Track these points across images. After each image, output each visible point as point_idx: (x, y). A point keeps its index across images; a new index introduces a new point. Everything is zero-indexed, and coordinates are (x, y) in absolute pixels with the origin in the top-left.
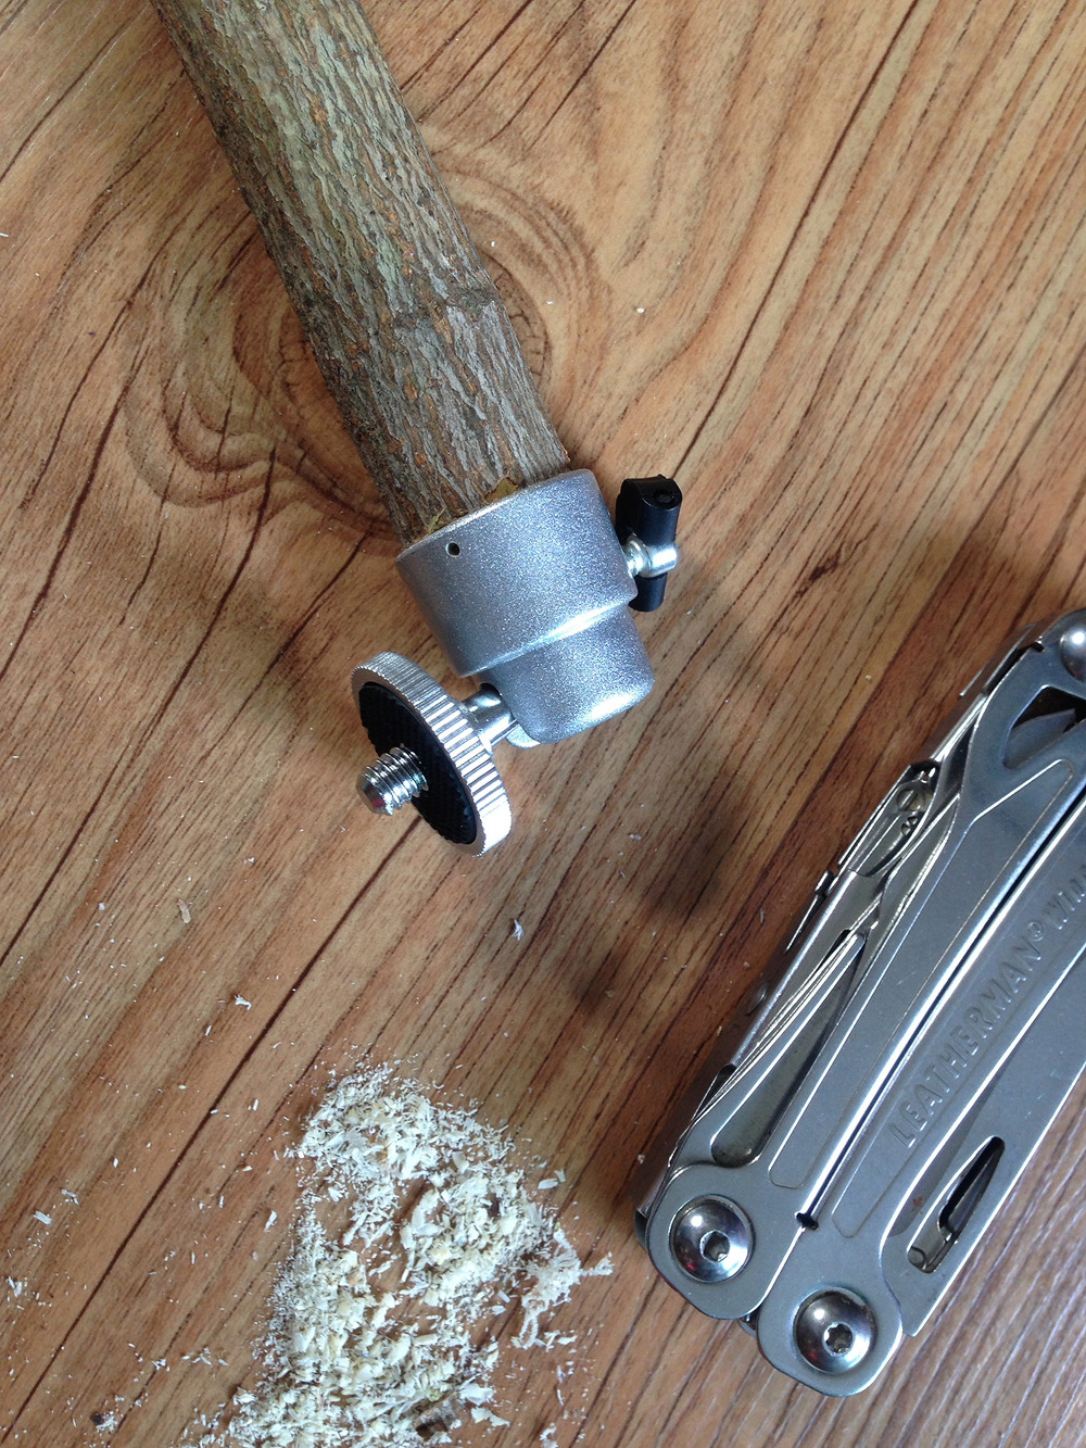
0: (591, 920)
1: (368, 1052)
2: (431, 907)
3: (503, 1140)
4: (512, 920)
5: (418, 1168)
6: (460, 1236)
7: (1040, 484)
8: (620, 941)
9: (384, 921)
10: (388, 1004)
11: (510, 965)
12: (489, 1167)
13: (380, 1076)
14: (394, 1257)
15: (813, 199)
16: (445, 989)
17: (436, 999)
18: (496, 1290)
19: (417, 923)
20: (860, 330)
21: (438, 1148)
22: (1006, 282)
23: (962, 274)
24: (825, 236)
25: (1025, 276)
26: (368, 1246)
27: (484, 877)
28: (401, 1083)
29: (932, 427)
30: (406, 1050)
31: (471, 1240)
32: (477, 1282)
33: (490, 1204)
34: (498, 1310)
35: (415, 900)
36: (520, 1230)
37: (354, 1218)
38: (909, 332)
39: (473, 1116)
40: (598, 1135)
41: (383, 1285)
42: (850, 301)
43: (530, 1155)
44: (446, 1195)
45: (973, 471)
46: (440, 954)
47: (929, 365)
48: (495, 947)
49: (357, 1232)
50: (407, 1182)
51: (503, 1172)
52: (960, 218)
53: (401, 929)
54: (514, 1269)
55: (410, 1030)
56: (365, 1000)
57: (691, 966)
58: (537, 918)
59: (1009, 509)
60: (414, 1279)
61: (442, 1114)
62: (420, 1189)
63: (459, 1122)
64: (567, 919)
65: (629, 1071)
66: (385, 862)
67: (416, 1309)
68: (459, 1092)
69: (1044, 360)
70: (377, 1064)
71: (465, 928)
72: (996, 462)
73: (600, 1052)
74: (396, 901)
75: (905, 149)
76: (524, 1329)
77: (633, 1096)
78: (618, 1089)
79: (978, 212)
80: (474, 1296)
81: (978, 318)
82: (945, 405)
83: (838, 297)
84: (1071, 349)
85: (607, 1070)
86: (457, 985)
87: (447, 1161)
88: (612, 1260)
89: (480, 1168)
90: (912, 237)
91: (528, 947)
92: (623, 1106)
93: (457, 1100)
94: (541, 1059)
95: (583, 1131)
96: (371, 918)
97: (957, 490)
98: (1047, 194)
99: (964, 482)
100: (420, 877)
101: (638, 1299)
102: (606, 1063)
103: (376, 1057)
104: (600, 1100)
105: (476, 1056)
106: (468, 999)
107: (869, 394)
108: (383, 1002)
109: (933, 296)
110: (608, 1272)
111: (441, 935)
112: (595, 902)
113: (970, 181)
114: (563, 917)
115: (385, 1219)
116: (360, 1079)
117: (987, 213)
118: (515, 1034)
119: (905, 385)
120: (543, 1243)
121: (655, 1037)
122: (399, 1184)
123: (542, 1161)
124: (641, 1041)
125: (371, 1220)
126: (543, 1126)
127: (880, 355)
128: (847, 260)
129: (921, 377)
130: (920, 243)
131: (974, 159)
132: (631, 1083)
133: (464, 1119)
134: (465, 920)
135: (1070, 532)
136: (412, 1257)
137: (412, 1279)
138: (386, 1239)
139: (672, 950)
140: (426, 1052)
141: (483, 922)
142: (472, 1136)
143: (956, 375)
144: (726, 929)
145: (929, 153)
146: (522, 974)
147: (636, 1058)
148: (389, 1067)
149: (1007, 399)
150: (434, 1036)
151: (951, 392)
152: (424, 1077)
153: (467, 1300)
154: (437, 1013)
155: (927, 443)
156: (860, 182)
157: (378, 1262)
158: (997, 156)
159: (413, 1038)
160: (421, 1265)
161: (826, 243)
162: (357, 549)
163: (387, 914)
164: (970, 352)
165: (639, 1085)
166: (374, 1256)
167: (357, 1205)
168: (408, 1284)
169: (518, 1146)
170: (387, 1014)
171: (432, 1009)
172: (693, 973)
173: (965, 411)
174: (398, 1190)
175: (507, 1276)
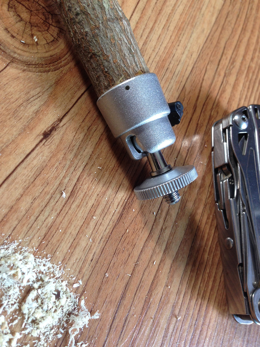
0: (87, 193)
1: (9, 237)
2: (33, 185)
3: (60, 269)
4: (61, 191)
5: (28, 281)
6: (45, 307)
7: (190, 92)
8: (97, 200)
9: (16, 189)
10: (17, 219)
11: (61, 207)
12: (55, 280)
13: (14, 246)
14: (19, 318)
15: (133, 12)
16: (38, 214)
17: (35, 218)
18: (58, 328)
19: (28, 190)
20: (147, 45)
21: (36, 273)
22: (177, 44)
23: (168, 39)
24: (137, 21)
25: (181, 44)
26: (9, 313)
27: (52, 176)
28: (21, 249)
29: (166, 72)
30: (24, 236)
31: (49, 308)
32: (51, 326)
33: (56, 293)
34: (60, 336)
35: (27, 182)
36: (67, 303)
37: (3, 303)
38: (158, 49)
39: (49, 261)
40: (92, 267)
41: (15, 330)
42: (144, 38)
43: (70, 275)
44: (40, 291)
45: (176, 85)
46: (36, 202)
47: (163, 58)
48: (56, 200)
49: (4, 308)
50: (24, 287)
51: (61, 282)
52: (166, 27)
53: (22, 191)
54: (65, 319)
55: (25, 229)
56: (8, 217)
57: (118, 210)
58: (70, 191)
59: (184, 96)
60: (27, 326)
61: (38, 260)
62: (29, 290)
63: (44, 262)
64: (80, 192)
65: (101, 244)
66: (16, 168)
67: (28, 339)
68: (43, 252)
69: (187, 64)
70: (12, 241)
71: (45, 193)
72: (180, 84)
73: (92, 237)
74: (21, 182)
75: (153, 9)
76: (70, 342)
77: (103, 253)
78: (98, 251)
79: (170, 27)
80: (50, 331)
81: (172, 50)
82: (168, 68)
83: (141, 36)
84: (192, 63)
85: (94, 244)
86: (43, 213)
87: (39, 278)
88: (99, 313)
89: (52, 280)
90: (156, 28)
91: (67, 201)
92: (100, 256)
93: (43, 255)
94: (73, 240)
95: (87, 266)
96: (11, 187)
97: (173, 88)
98: (183, 28)
99: (174, 87)
100: (30, 174)
101: (108, 327)
102: (94, 241)
103: (12, 239)
104: (92, 254)
105: (50, 239)
106: (47, 218)
107: (151, 61)
108: (15, 218)
109: (162, 42)
110: (98, 317)
111: (37, 195)
112: (88, 187)
113: (167, 20)
114: (78, 191)
115: (15, 303)
116: (6, 247)
117: (172, 28)
118: (63, 231)
119: (159, 61)
120: (75, 308)
121: (108, 232)
122: (21, 288)
123: (74, 277)
124: (104, 234)
125: (10, 303)
126: (74, 264)
127: (152, 53)
128: (143, 28)
129: (162, 60)
130: (158, 30)
131: (167, 16)
132: (102, 248)
133: (46, 262)
134: (45, 190)
135: (198, 104)
136: (26, 317)
137: (26, 327)
138: (15, 311)
139: (112, 205)
140: (31, 237)
141: (52, 191)
142: (49, 268)
143: (169, 62)
144: (127, 199)
145: (158, 11)
146: (65, 210)
147: (103, 240)
148: (17, 242)
149: (181, 70)
150: (34, 231)
151: (169, 65)
152: (30, 246)
153: (48, 333)
154: (35, 223)
155: (165, 76)
156: (144, 12)
157: (12, 321)
158: (172, 16)
159: (26, 232)
160: (30, 320)
161: (137, 23)
162: (8, 65)
163: (17, 186)
164: (172, 58)
165: (104, 249)
166: (11, 318)
167: (4, 297)
168: (25, 329)
169: (65, 272)
170: (16, 222)
171: (33, 221)
172: (118, 213)
173: (172, 71)
174: (21, 291)
175: (63, 322)
